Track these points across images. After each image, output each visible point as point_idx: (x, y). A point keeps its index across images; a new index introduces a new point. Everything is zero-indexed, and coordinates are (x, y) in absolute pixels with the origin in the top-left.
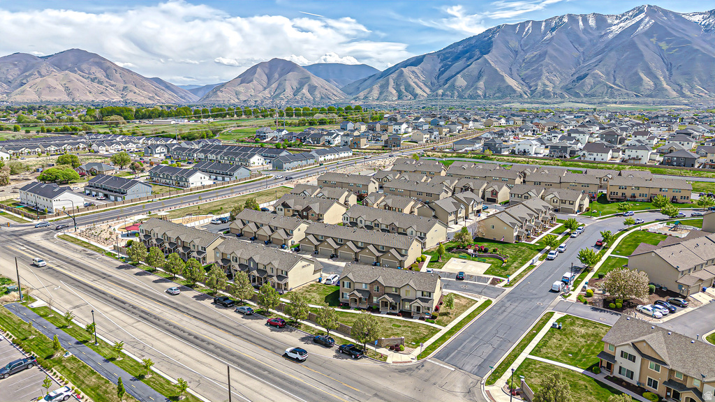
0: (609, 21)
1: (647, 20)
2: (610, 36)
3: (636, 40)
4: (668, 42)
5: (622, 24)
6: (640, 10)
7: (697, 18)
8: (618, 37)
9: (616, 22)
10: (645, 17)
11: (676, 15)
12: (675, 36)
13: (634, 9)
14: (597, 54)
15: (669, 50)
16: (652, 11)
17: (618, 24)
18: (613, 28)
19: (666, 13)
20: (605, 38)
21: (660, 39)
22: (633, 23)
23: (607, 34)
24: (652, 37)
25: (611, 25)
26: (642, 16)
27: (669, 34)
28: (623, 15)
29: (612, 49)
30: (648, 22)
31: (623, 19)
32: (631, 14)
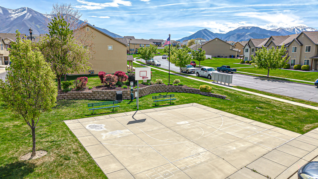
0: (10, 12)
1: (28, 14)
2: (12, 19)
3: (25, 22)
4: (40, 25)
5: (16, 14)
6: (24, 9)
7: (48, 17)
8: (15, 20)
9: (14, 13)
10: (27, 13)
11: (41, 14)
12: (42, 23)
13: (21, 8)
14: (7, 27)
15: (41, 28)
16: (30, 11)
17: (14, 14)
18: (12, 15)
19: (36, 12)
20: (9, 20)
21: (36, 23)
22: (22, 14)
23: (10, 18)
24: (32, 22)
25: (11, 14)
26: (25, 12)
27: (39, 22)
28: (16, 10)
29: (14, 25)
30: (29, 15)
31: (16, 12)
32: (20, 10)
